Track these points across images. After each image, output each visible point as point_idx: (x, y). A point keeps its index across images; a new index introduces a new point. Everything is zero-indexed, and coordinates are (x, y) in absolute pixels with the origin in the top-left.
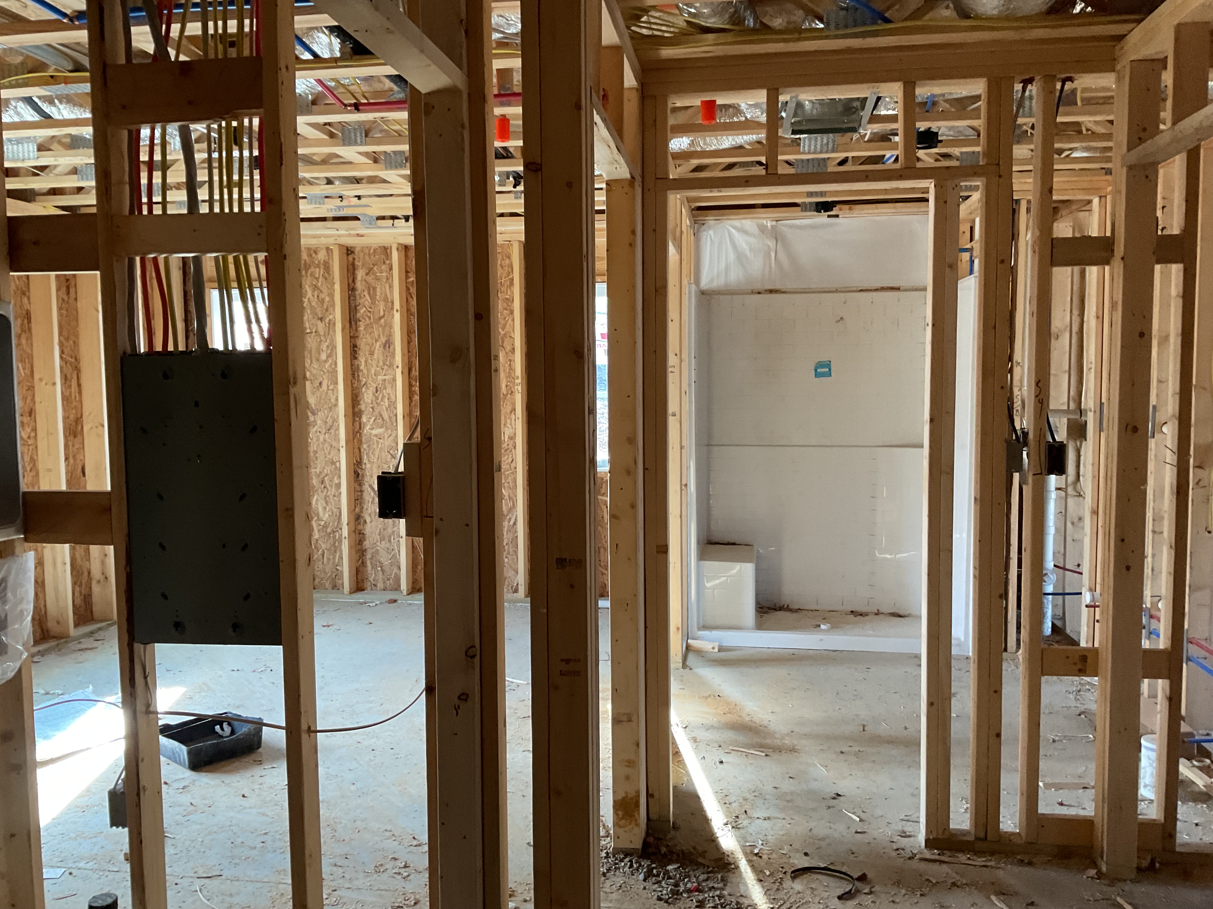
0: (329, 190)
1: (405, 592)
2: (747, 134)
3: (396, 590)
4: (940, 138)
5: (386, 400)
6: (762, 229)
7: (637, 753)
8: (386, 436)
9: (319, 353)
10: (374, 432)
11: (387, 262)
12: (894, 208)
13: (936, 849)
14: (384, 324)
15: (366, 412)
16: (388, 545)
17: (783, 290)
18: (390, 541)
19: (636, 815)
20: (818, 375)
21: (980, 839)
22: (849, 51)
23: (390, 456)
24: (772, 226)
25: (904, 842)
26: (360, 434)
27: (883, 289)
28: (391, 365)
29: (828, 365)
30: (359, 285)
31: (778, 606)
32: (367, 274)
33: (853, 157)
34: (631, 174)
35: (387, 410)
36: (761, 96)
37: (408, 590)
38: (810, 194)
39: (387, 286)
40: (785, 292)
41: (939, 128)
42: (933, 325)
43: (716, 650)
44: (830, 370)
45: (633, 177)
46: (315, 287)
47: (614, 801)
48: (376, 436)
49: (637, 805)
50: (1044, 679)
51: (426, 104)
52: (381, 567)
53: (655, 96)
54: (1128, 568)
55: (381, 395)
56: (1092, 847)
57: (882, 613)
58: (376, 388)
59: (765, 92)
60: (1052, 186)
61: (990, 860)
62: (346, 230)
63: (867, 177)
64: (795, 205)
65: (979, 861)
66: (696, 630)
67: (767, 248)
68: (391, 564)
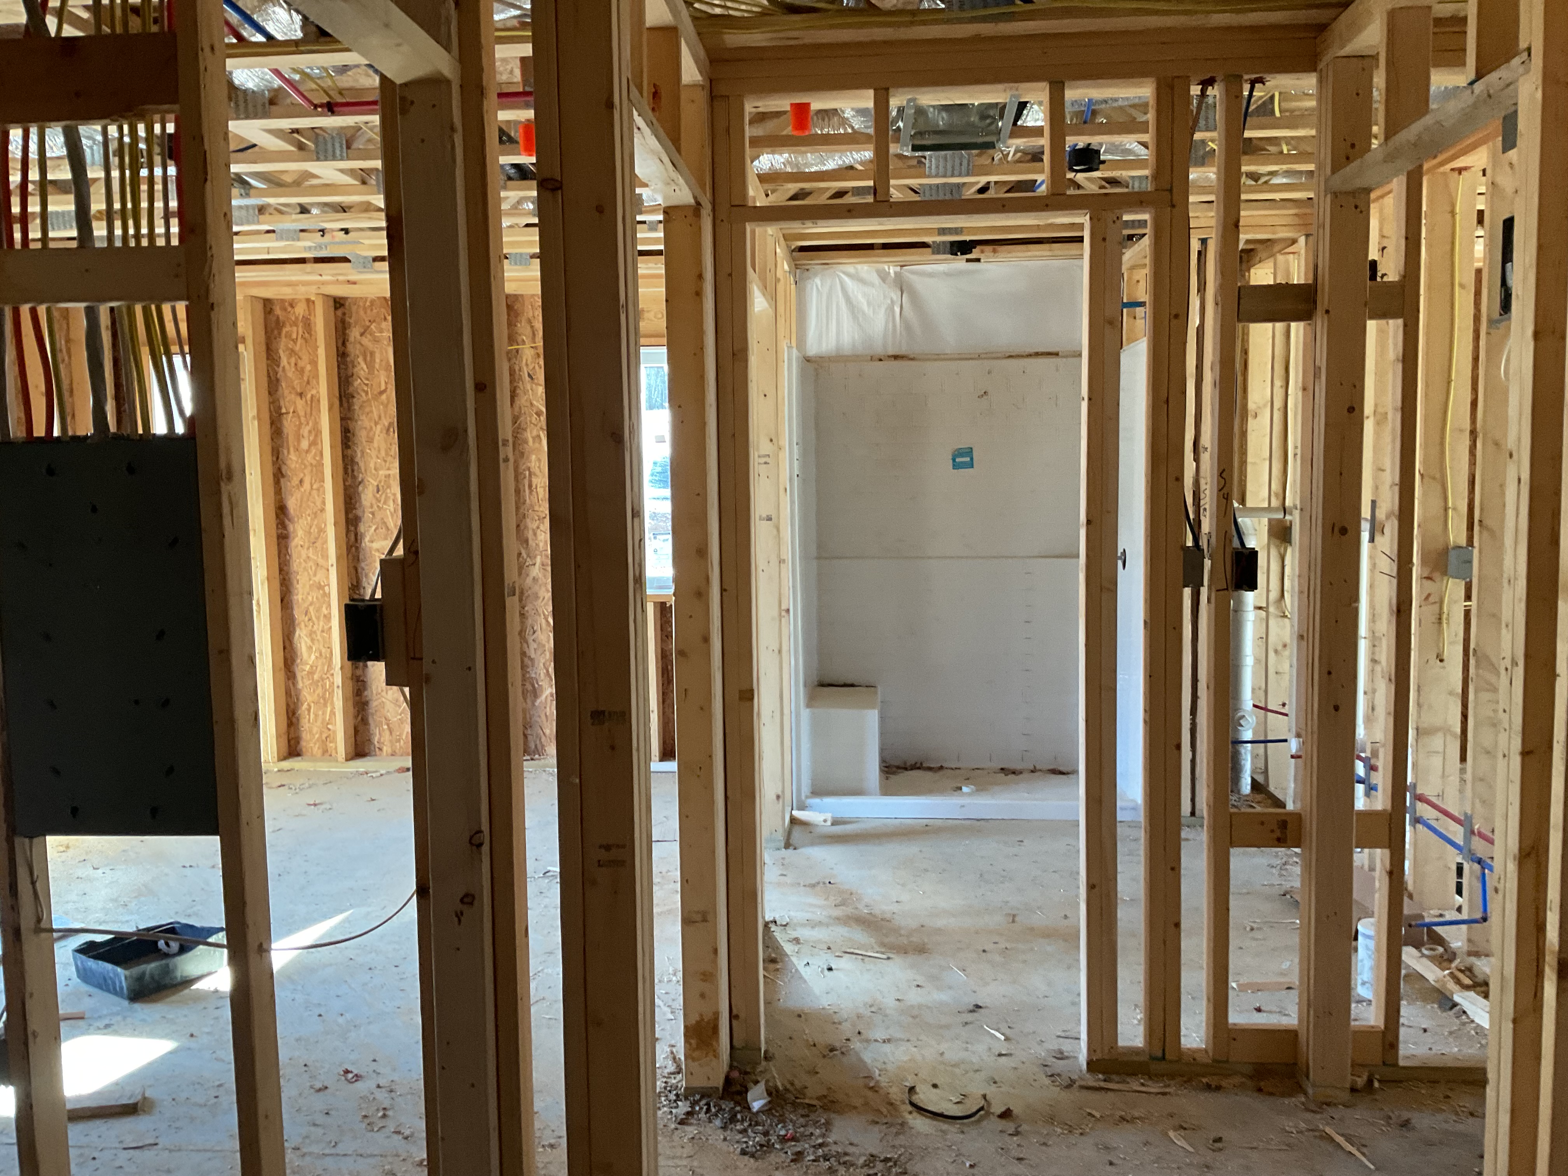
0: (304, 221)
2: (858, 151)
4: (1102, 158)
5: (390, 503)
6: (883, 276)
7: (715, 962)
9: (299, 441)
10: (376, 545)
13: (1102, 1073)
14: (386, 402)
15: (364, 519)
16: (397, 695)
17: (912, 356)
19: (714, 1043)
20: (956, 466)
21: (1156, 1059)
22: (978, 39)
24: (895, 273)
25: (1060, 1066)
26: (357, 548)
27: (1037, 354)
29: (969, 452)
30: (352, 349)
31: (908, 764)
32: (362, 335)
33: (996, 183)
34: (695, 198)
35: (392, 516)
36: (866, 99)
38: (942, 231)
40: (912, 359)
41: (1101, 145)
42: (1090, 399)
43: (829, 823)
44: (972, 459)
45: (698, 204)
46: (292, 352)
47: (686, 1027)
48: (378, 550)
49: (715, 1029)
50: (1232, 851)
51: (403, 99)
52: (388, 725)
53: (728, 97)
54: (1336, 708)
55: (383, 496)
56: (1295, 1064)
57: (1040, 770)
58: (378, 486)
59: (871, 92)
60: (1238, 221)
61: (1169, 1086)
62: (333, 275)
63: (1004, 206)
64: (924, 245)
65: (1154, 1087)
66: (803, 798)
67: (889, 302)
68: (401, 721)
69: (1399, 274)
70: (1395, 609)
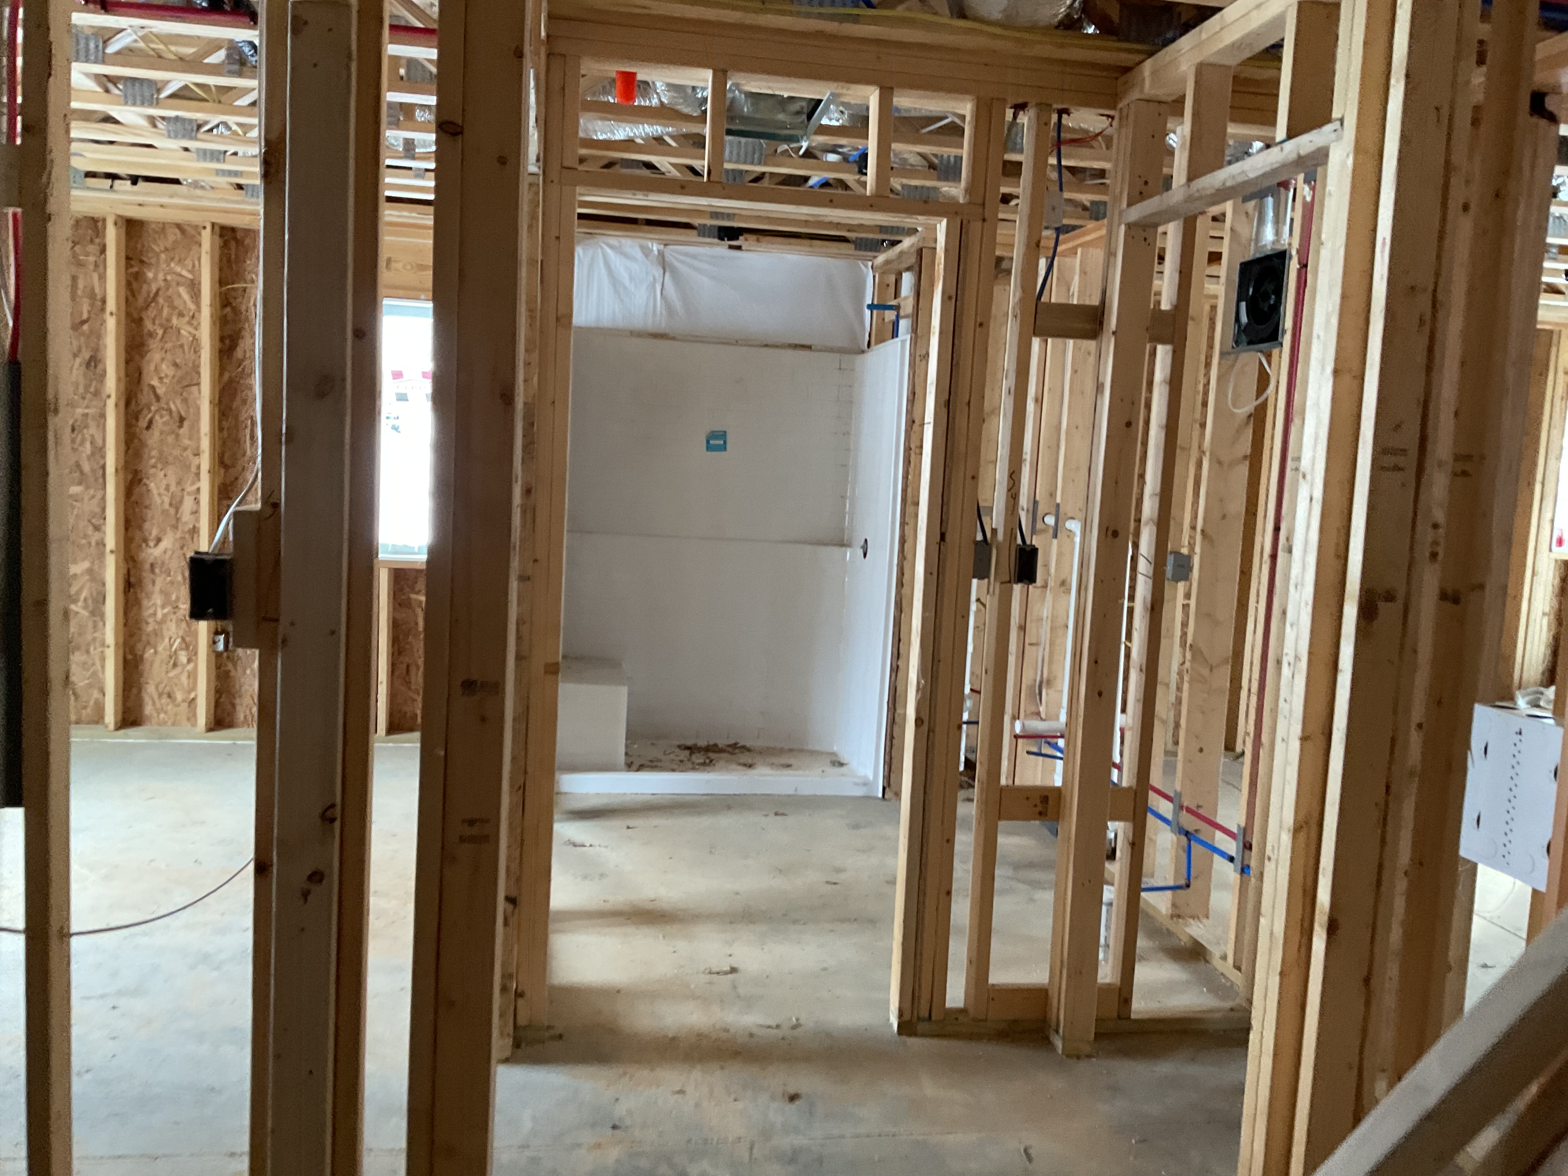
1: (112, 726)
3: (97, 723)
5: (88, 445)
6: (646, 253)
8: (86, 499)
10: (67, 491)
11: (97, 241)
12: (811, 246)
14: (87, 332)
16: (84, 658)
17: (672, 336)
18: (88, 652)
20: (709, 448)
22: (817, 34)
23: (91, 528)
24: (659, 251)
27: (792, 346)
28: (97, 394)
29: (723, 435)
33: (771, 174)
35: (89, 458)
36: (705, 77)
37: (116, 723)
38: (715, 215)
39: (95, 276)
40: (674, 339)
44: (725, 443)
53: (564, 56)
54: (1100, 694)
55: (80, 437)
56: (1045, 1019)
59: (711, 73)
60: (1039, 241)
64: (687, 226)
67: (651, 279)
68: (90, 686)
69: (1172, 304)
70: (1151, 606)
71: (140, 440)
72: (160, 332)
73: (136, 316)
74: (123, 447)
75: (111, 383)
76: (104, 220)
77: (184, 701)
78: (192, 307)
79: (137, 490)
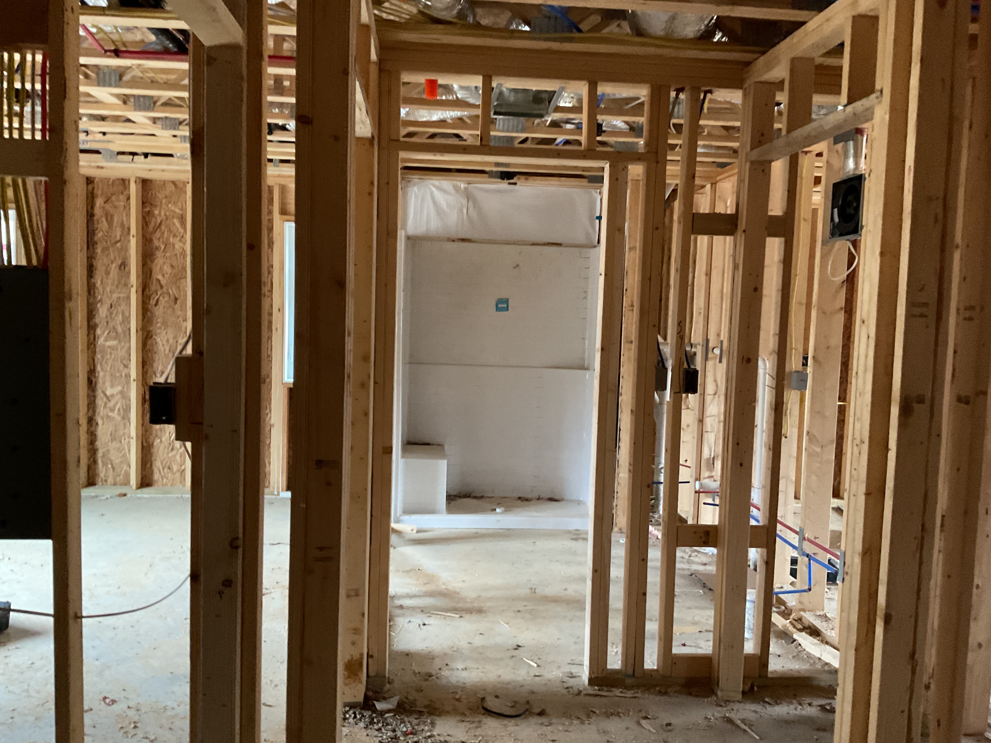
1: (134, 487)
2: (453, 111)
3: (125, 484)
4: (604, 129)
5: (120, 315)
6: (457, 189)
7: (362, 622)
8: (119, 348)
10: (108, 343)
11: (125, 193)
13: (597, 686)
14: (120, 247)
15: (100, 326)
16: (118, 445)
17: (473, 240)
18: (121, 442)
19: (359, 674)
20: (498, 309)
21: (629, 676)
22: (549, 51)
23: (122, 366)
24: (464, 188)
25: (571, 682)
26: (95, 346)
27: (549, 244)
28: (126, 285)
29: (506, 301)
30: (98, 211)
31: (462, 494)
32: (105, 202)
33: (532, 138)
34: (372, 133)
35: (121, 324)
36: (477, 81)
37: (137, 484)
38: (498, 164)
39: (125, 215)
40: (473, 242)
42: (606, 275)
43: (415, 531)
44: (508, 306)
45: (373, 137)
48: (109, 347)
49: (360, 666)
50: (678, 549)
51: (208, 56)
52: (112, 465)
53: (390, 71)
54: (741, 465)
56: (710, 678)
57: (542, 499)
58: (111, 305)
59: (481, 78)
60: (695, 174)
61: (637, 692)
62: (87, 162)
63: (559, 154)
64: (482, 171)
65: (629, 694)
66: (398, 515)
67: (460, 205)
68: (121, 462)
69: (782, 212)
70: (774, 407)
71: (151, 312)
72: (163, 247)
73: (148, 237)
74: (140, 317)
75: (133, 278)
76: (129, 181)
77: (178, 471)
78: (182, 231)
79: (149, 343)
